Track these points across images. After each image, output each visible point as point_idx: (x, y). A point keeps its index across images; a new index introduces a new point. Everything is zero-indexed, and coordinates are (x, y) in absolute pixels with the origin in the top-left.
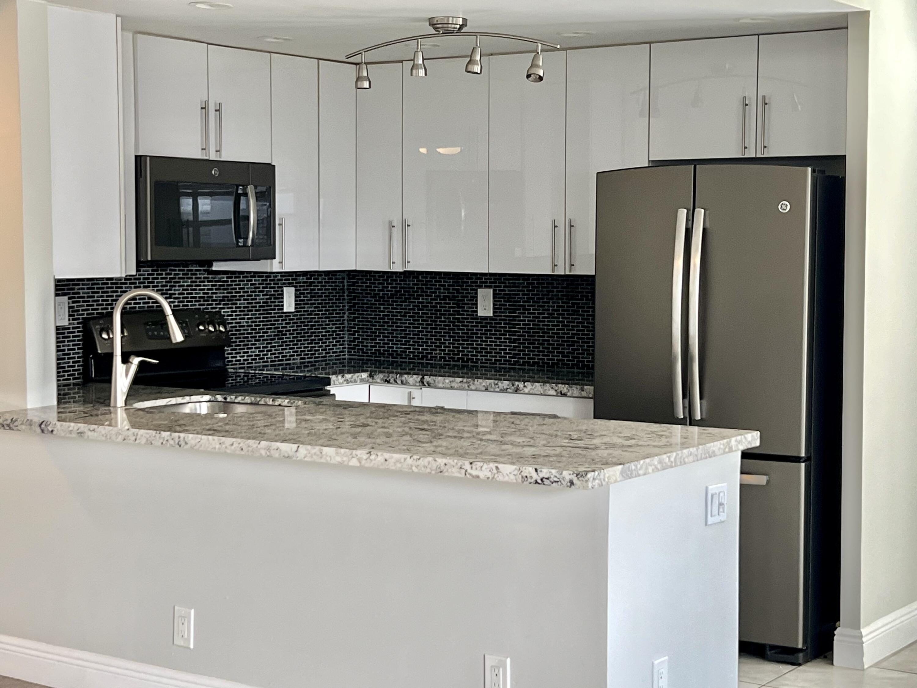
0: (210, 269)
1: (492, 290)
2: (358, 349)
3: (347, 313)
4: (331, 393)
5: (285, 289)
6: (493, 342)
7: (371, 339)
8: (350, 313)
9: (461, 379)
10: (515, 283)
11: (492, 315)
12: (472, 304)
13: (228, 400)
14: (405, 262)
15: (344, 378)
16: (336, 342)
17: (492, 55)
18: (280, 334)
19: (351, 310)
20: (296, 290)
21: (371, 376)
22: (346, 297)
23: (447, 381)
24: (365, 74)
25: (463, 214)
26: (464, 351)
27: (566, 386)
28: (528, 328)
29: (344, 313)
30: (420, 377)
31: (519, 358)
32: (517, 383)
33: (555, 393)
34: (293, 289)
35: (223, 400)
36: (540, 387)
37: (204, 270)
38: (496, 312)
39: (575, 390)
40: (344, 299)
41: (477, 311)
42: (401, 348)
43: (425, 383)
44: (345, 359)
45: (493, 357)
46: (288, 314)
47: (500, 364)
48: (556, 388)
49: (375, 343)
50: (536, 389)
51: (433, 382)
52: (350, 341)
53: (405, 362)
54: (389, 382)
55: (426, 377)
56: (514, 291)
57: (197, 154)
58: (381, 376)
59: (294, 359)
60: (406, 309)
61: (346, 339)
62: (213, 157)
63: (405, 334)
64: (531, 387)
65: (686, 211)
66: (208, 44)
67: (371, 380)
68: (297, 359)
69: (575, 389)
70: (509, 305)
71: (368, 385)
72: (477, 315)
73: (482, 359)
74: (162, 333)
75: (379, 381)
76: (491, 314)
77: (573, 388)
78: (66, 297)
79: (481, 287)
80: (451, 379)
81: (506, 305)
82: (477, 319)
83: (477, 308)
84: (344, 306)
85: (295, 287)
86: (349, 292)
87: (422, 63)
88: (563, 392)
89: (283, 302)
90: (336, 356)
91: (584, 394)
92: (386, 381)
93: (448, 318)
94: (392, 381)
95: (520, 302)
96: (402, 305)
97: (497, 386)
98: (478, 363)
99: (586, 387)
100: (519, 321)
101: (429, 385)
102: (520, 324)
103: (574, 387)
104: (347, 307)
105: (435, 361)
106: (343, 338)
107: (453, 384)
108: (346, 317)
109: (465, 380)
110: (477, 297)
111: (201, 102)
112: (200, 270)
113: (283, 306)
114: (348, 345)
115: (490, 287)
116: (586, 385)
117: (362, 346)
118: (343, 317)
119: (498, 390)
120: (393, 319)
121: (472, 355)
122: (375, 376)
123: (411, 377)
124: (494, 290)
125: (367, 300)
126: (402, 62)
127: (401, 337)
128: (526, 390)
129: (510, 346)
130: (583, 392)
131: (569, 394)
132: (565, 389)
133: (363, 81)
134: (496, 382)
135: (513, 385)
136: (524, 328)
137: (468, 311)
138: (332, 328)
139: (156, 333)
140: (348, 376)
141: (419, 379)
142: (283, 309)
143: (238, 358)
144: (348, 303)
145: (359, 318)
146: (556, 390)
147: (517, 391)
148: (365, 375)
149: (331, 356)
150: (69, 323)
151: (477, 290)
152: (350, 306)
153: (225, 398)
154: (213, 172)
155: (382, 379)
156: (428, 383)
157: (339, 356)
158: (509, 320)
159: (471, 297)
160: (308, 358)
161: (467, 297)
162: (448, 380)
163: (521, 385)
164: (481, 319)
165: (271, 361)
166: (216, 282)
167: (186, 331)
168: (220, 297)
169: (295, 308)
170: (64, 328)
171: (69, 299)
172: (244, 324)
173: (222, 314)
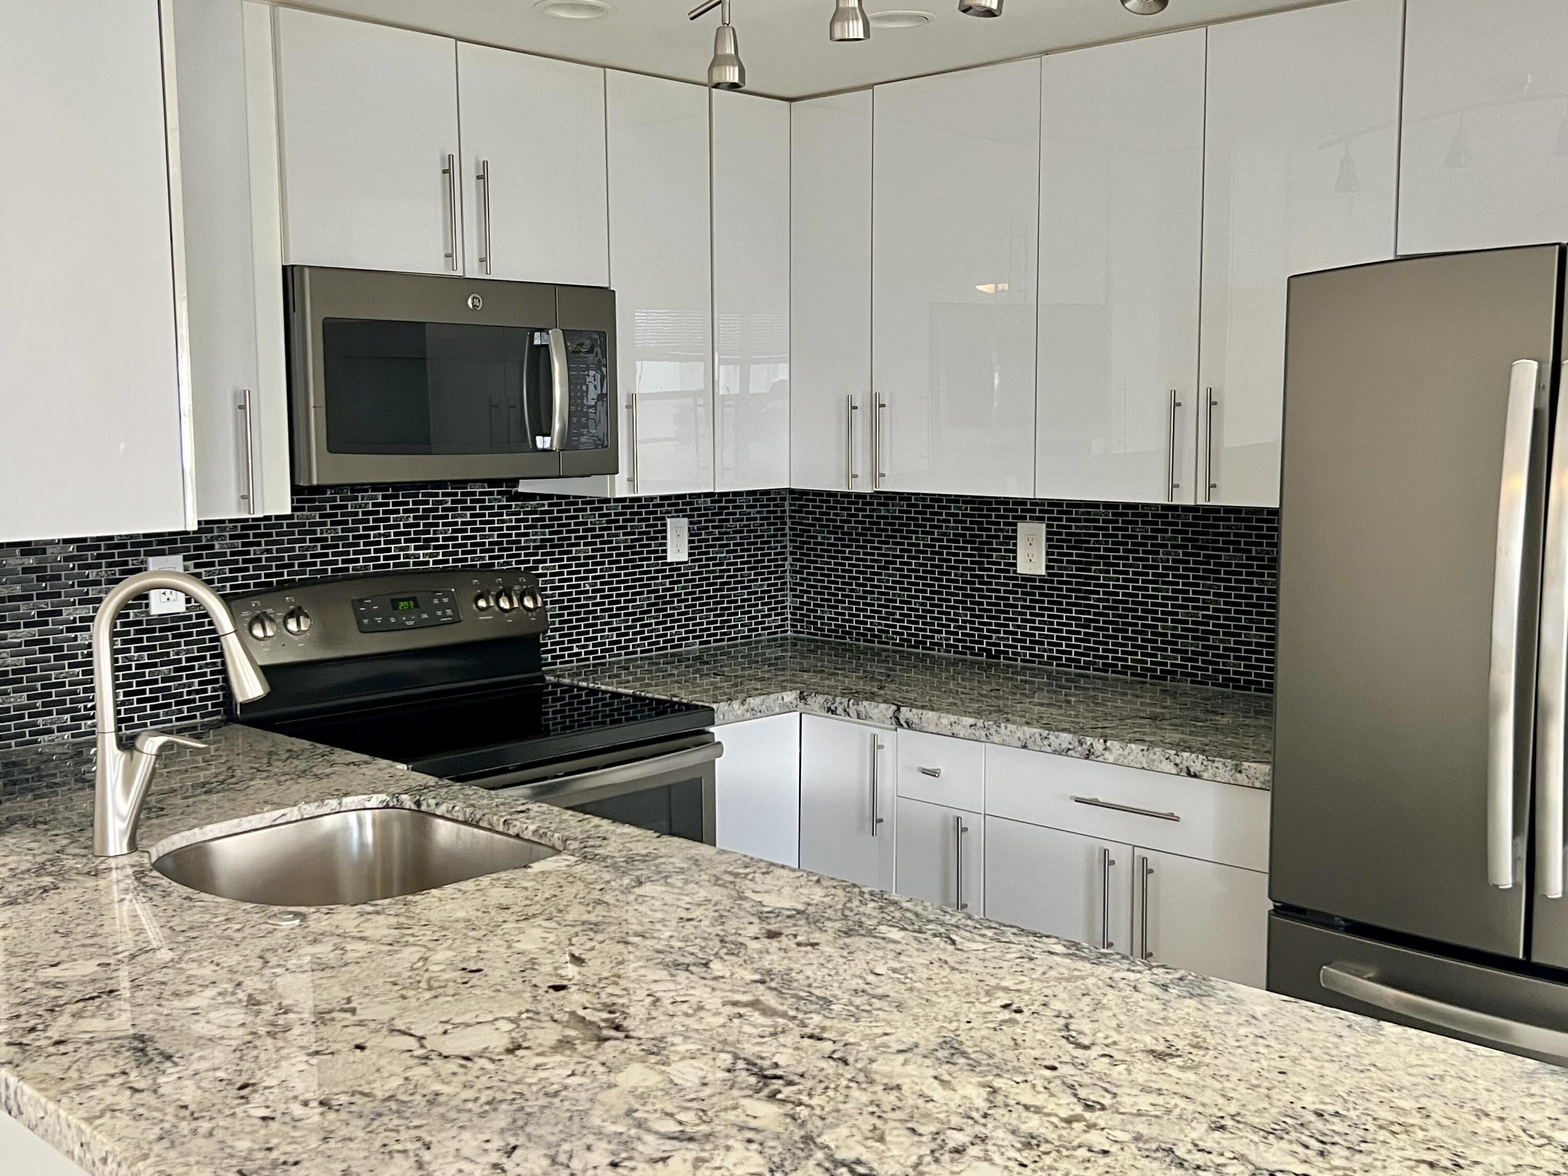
0: (514, 490)
1: (1044, 526)
2: (808, 622)
3: (790, 558)
4: (716, 740)
5: (668, 521)
6: (1045, 622)
7: (829, 607)
8: (794, 560)
9: (971, 721)
10: (1089, 513)
11: (1044, 573)
12: (1006, 551)
13: (424, 808)
14: (876, 475)
15: (746, 707)
16: (769, 610)
17: (1047, 53)
18: (660, 602)
19: (795, 554)
20: (691, 523)
21: (802, 697)
22: (787, 531)
23: (945, 721)
24: (730, 50)
25: (996, 381)
26: (990, 637)
27: (1201, 757)
28: (1114, 601)
29: (785, 559)
30: (894, 708)
31: (1095, 657)
32: (1089, 740)
33: (1174, 771)
34: (686, 520)
35: (414, 807)
36: (1141, 754)
37: (499, 493)
38: (1052, 568)
39: (1221, 768)
40: (784, 535)
41: (1015, 565)
42: (880, 624)
43: (902, 722)
44: (786, 638)
45: (1045, 650)
46: (675, 567)
47: (1058, 665)
48: (1178, 761)
49: (836, 613)
50: (1131, 758)
51: (916, 721)
52: (795, 608)
53: (887, 650)
54: (834, 712)
55: (902, 709)
56: (1088, 528)
57: (434, 265)
58: (821, 699)
59: (687, 645)
60: (888, 556)
61: (788, 604)
62: (473, 271)
63: (886, 600)
64: (1121, 751)
65: (1535, 364)
66: (457, 39)
67: (801, 705)
68: (693, 644)
69: (1220, 765)
70: (1078, 555)
71: (798, 714)
72: (1015, 572)
73: (1025, 655)
74: (393, 620)
75: (816, 707)
76: (1042, 571)
77: (1216, 764)
78: (180, 557)
79: (1023, 518)
80: (953, 718)
81: (1071, 555)
82: (1016, 579)
83: (1015, 558)
84: (785, 547)
85: (689, 516)
86: (793, 523)
87: (857, 5)
88: (1192, 770)
89: (665, 545)
90: (769, 634)
91: (1241, 778)
92: (829, 709)
93: (962, 575)
94: (840, 710)
95: (1098, 550)
96: (881, 549)
97: (1046, 743)
98: (1016, 660)
99: (1246, 765)
100: (1096, 585)
101: (909, 725)
102: (1098, 593)
103: (1219, 763)
104: (789, 549)
105: (939, 651)
106: (783, 602)
107: (957, 729)
108: (787, 567)
109: (980, 723)
110: (1015, 538)
111: (443, 159)
112: (492, 493)
113: (665, 551)
114: (792, 613)
115: (1041, 519)
116: (1247, 761)
117: (815, 617)
118: (783, 566)
119: (1049, 750)
120: (866, 573)
121: (1005, 646)
122: (809, 699)
123: (877, 707)
124: (1048, 526)
125: (823, 538)
126: (871, 86)
127: (879, 606)
128: (1110, 757)
129: (1079, 633)
130: (1238, 775)
131: (1205, 775)
132: (1198, 764)
133: (726, 65)
134: (1045, 733)
135: (1081, 743)
136: (1107, 601)
137: (999, 564)
138: (762, 586)
139: (379, 620)
140: (754, 702)
141: (890, 713)
142: (665, 558)
143: (576, 650)
144: (791, 541)
145: (809, 568)
146: (1176, 765)
147: (1088, 755)
148: (790, 697)
149: (760, 635)
150: (187, 608)
151: (1015, 524)
152: (794, 547)
153: (418, 803)
154: (470, 302)
155: (822, 707)
156: (907, 723)
157: (776, 633)
158: (1077, 583)
159: (1005, 537)
160: (715, 641)
161: (998, 537)
162: (946, 719)
163: (1099, 746)
164: (1023, 579)
165: (642, 652)
166: (525, 513)
167: (449, 612)
168: (535, 541)
169: (690, 555)
170: (176, 617)
171: (186, 559)
172: (588, 588)
173: (540, 571)
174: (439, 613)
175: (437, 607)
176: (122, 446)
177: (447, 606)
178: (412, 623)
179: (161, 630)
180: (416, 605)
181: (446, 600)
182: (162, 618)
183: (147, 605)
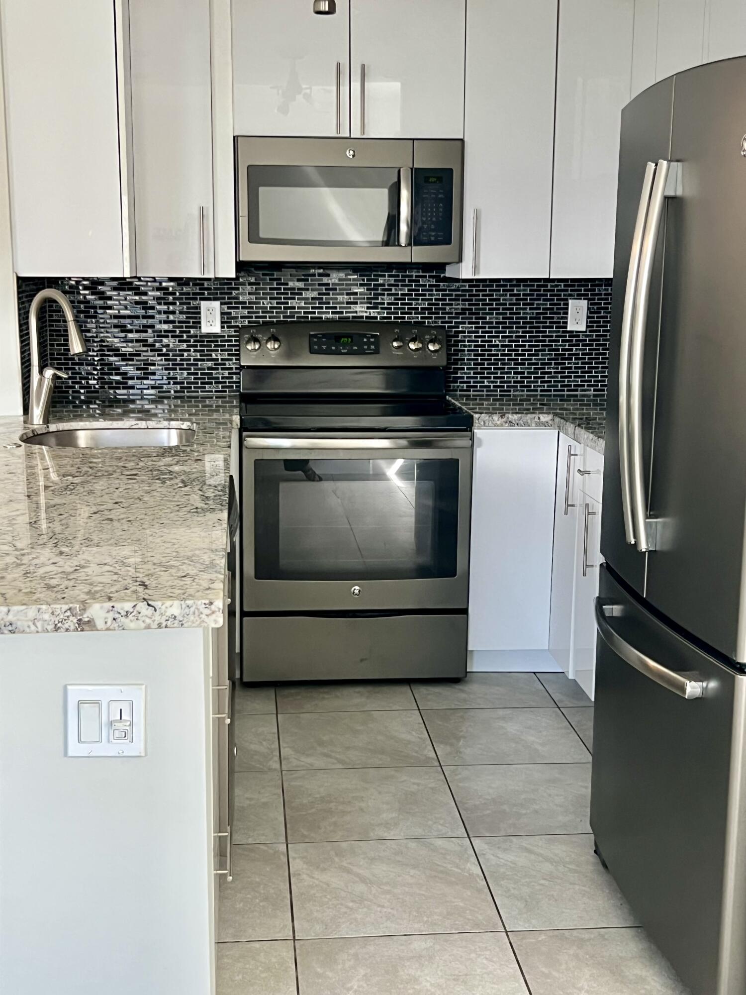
0: (442, 275)
5: (570, 301)
15: (505, 419)
18: (560, 358)
20: (590, 304)
34: (586, 301)
37: (430, 277)
46: (574, 334)
78: (218, 303)
85: (590, 299)
89: (567, 318)
112: (425, 277)
113: (566, 323)
139: (324, 347)
142: (566, 327)
143: (486, 384)
148: (545, 418)
150: (223, 331)
165: (541, 391)
166: (450, 290)
167: (373, 347)
168: (456, 309)
169: (587, 327)
170: (216, 335)
171: (222, 304)
172: (498, 343)
173: (460, 329)
174: (366, 347)
175: (365, 343)
176: (90, 233)
177: (372, 343)
178: (345, 351)
179: (208, 341)
180: (352, 341)
181: (372, 340)
182: (208, 335)
183: (200, 327)
